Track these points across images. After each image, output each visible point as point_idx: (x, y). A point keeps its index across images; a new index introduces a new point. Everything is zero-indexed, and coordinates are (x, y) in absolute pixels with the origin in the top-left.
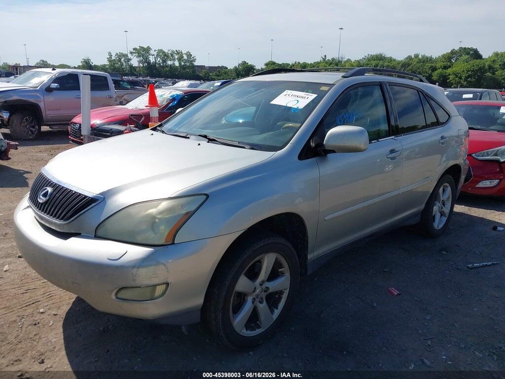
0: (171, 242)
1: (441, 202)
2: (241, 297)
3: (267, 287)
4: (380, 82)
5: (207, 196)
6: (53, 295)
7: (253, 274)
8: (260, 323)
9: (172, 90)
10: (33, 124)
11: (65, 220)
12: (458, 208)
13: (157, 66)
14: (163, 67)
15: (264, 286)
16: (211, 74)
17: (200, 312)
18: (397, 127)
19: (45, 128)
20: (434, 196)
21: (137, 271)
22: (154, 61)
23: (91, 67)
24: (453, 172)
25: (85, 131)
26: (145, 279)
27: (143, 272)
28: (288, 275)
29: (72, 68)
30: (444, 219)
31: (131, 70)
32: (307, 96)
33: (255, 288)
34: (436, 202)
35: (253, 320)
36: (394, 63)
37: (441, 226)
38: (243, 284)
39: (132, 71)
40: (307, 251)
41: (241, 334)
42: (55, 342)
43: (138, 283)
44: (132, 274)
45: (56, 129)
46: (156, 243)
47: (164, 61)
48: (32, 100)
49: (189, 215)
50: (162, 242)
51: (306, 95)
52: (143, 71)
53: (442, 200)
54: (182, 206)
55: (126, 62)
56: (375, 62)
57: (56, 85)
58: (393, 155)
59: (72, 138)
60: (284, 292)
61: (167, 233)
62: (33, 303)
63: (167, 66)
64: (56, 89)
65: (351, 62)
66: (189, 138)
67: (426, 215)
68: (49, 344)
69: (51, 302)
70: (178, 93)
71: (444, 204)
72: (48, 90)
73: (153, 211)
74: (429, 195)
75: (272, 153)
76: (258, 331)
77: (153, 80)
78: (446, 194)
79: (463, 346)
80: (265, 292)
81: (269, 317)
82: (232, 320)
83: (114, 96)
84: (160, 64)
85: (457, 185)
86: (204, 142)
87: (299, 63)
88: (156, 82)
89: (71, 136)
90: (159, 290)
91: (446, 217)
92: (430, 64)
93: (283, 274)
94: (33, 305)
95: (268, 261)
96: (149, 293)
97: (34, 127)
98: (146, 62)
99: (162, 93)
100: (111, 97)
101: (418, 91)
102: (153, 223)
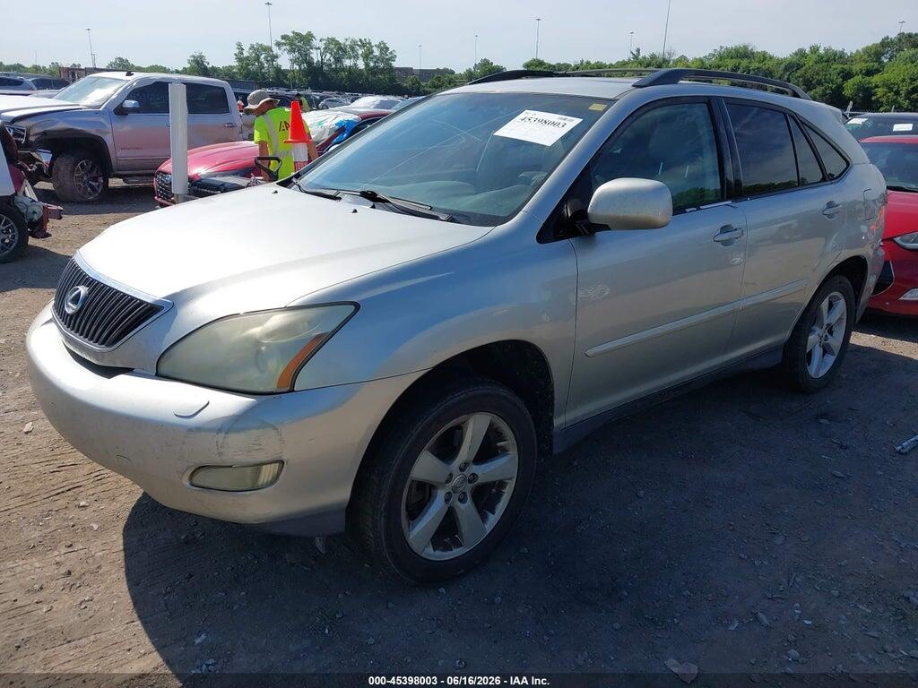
0: (288, 387)
1: (825, 327)
2: (425, 492)
3: (474, 474)
4: (708, 97)
5: (357, 306)
6: (105, 476)
7: (446, 450)
8: (461, 537)
9: (339, 113)
10: (94, 174)
11: (108, 346)
12: (860, 339)
13: (325, 68)
14: (336, 71)
15: (467, 473)
16: (423, 84)
17: (344, 514)
18: (738, 183)
19: (115, 183)
20: (810, 316)
21: (225, 437)
22: (320, 59)
23: (205, 71)
24: (852, 270)
25: (178, 187)
26: (240, 453)
27: (236, 440)
28: (513, 453)
29: (172, 73)
30: (830, 360)
31: (278, 76)
32: (562, 122)
33: (451, 475)
34: (814, 327)
35: (447, 530)
36: (771, 63)
37: (822, 373)
38: (426, 466)
39: (280, 78)
40: (552, 411)
41: (423, 555)
42: (102, 558)
43: (227, 459)
44: (217, 442)
45: (136, 183)
46: (261, 389)
47: (338, 60)
48: (92, 130)
49: (321, 341)
50: (273, 387)
51: (561, 119)
52: (300, 79)
53: (826, 322)
54: (309, 322)
55: (268, 61)
56: (734, 61)
57: (133, 102)
58: (726, 236)
59: (160, 200)
60: (506, 484)
61: (280, 371)
62: (69, 490)
63: (343, 70)
64: (134, 110)
65: (688, 61)
66: (340, 198)
67: (794, 351)
68: (90, 561)
69: (100, 488)
70: (351, 117)
71: (831, 332)
72: (120, 111)
73: (256, 331)
74: (800, 313)
75: (488, 229)
76: (457, 552)
77: (317, 95)
78: (836, 311)
79: (835, 593)
80: (470, 482)
81: (476, 528)
82: (405, 531)
83: (239, 123)
84: (330, 65)
85: (857, 297)
86: (365, 208)
87: (588, 63)
88: (322, 98)
89: (159, 197)
90: (267, 472)
91: (833, 354)
92: (840, 67)
93: (504, 451)
94: (70, 493)
95: (475, 428)
96: (250, 478)
97: (95, 180)
98: (305, 61)
99: (322, 119)
100: (232, 126)
101: (785, 114)
102: (255, 352)
